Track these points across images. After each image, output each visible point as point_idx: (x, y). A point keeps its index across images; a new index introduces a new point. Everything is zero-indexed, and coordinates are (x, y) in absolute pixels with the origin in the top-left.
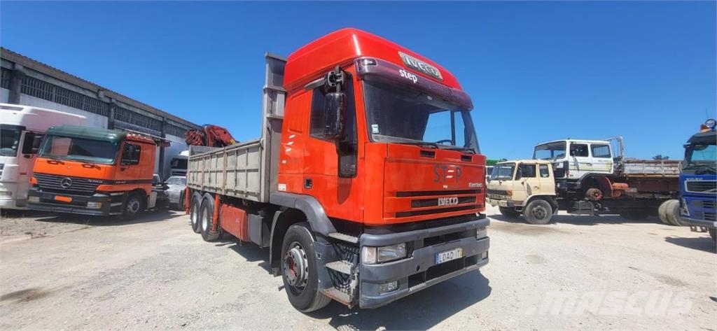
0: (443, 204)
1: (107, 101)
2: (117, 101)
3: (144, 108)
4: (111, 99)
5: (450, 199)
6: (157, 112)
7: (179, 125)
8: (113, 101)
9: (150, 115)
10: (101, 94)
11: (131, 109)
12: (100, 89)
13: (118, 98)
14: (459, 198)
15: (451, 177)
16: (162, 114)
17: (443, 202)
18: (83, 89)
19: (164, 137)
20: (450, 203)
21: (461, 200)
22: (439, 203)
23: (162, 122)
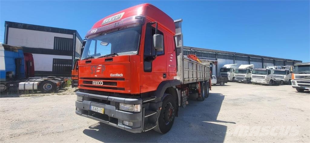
0: (95, 84)
1: (194, 51)
2: (197, 50)
3: (207, 50)
4: (195, 50)
5: (99, 82)
6: (212, 51)
7: (223, 54)
8: (196, 50)
9: (210, 53)
10: (192, 49)
11: (202, 52)
12: (191, 48)
13: (197, 49)
14: (103, 82)
15: (99, 71)
16: (215, 51)
17: (95, 83)
18: (187, 49)
19: (217, 60)
20: (99, 84)
21: (104, 83)
22: (93, 83)
23: (215, 54)
